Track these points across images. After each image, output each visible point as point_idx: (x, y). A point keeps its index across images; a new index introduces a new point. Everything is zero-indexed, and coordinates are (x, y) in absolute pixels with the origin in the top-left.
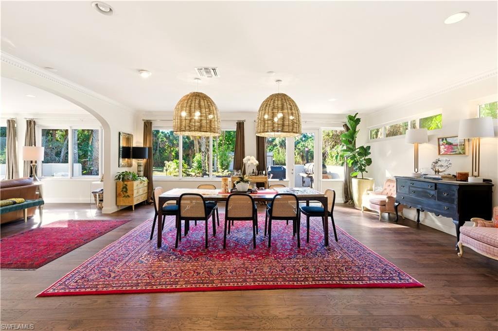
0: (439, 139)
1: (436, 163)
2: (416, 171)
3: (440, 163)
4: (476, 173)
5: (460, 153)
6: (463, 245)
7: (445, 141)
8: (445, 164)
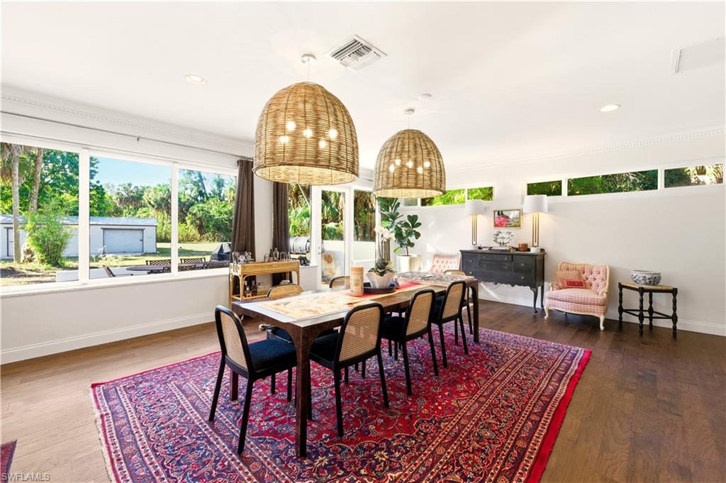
0: (495, 211)
1: (497, 235)
2: (474, 243)
3: (500, 235)
4: (535, 244)
5: (515, 226)
6: (550, 308)
7: (500, 213)
8: (507, 236)
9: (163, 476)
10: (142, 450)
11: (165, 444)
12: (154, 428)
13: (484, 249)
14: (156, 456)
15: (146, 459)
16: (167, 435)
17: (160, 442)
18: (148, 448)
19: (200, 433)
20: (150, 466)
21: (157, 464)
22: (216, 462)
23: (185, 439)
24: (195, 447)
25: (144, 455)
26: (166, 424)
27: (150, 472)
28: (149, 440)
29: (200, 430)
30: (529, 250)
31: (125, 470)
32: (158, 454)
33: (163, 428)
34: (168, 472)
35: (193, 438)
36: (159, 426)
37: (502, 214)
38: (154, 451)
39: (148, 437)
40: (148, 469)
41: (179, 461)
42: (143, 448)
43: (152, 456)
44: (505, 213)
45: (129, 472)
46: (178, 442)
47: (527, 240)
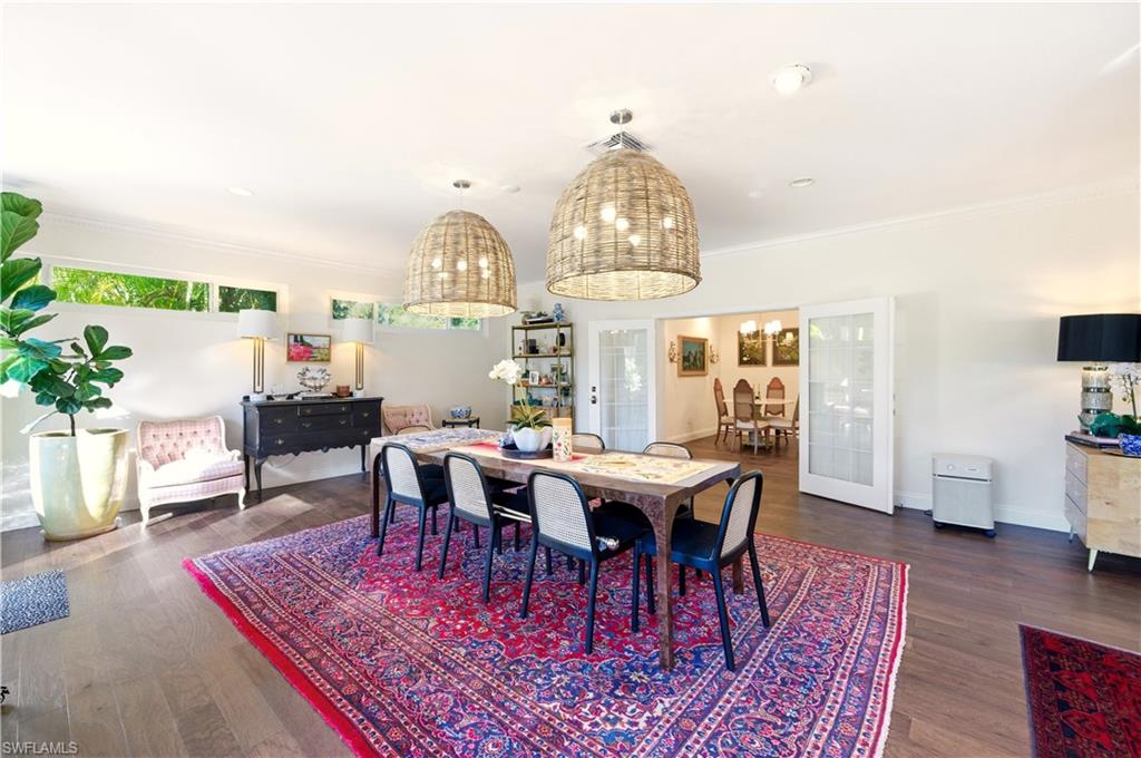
0: (289, 335)
1: (304, 374)
2: (258, 390)
4: (360, 386)
5: (322, 360)
7: (299, 339)
8: (319, 375)
9: (841, 670)
10: (835, 713)
11: (806, 696)
12: (792, 729)
13: (279, 400)
14: (828, 692)
15: (840, 700)
16: (791, 704)
17: (808, 703)
18: (827, 709)
19: (762, 670)
20: (843, 688)
21: (836, 684)
22: (790, 639)
23: (783, 679)
24: (787, 664)
25: (838, 706)
26: (774, 719)
27: (849, 683)
28: (815, 719)
29: (758, 672)
30: (351, 394)
31: (869, 709)
32: (824, 693)
33: (783, 717)
34: (834, 669)
35: (775, 672)
36: (783, 727)
37: (302, 340)
38: (824, 699)
39: (811, 726)
40: (848, 688)
41: (815, 667)
42: (831, 715)
43: (832, 695)
44: (307, 340)
45: (867, 703)
46: (792, 683)
47: (348, 379)
